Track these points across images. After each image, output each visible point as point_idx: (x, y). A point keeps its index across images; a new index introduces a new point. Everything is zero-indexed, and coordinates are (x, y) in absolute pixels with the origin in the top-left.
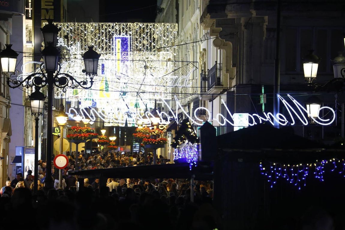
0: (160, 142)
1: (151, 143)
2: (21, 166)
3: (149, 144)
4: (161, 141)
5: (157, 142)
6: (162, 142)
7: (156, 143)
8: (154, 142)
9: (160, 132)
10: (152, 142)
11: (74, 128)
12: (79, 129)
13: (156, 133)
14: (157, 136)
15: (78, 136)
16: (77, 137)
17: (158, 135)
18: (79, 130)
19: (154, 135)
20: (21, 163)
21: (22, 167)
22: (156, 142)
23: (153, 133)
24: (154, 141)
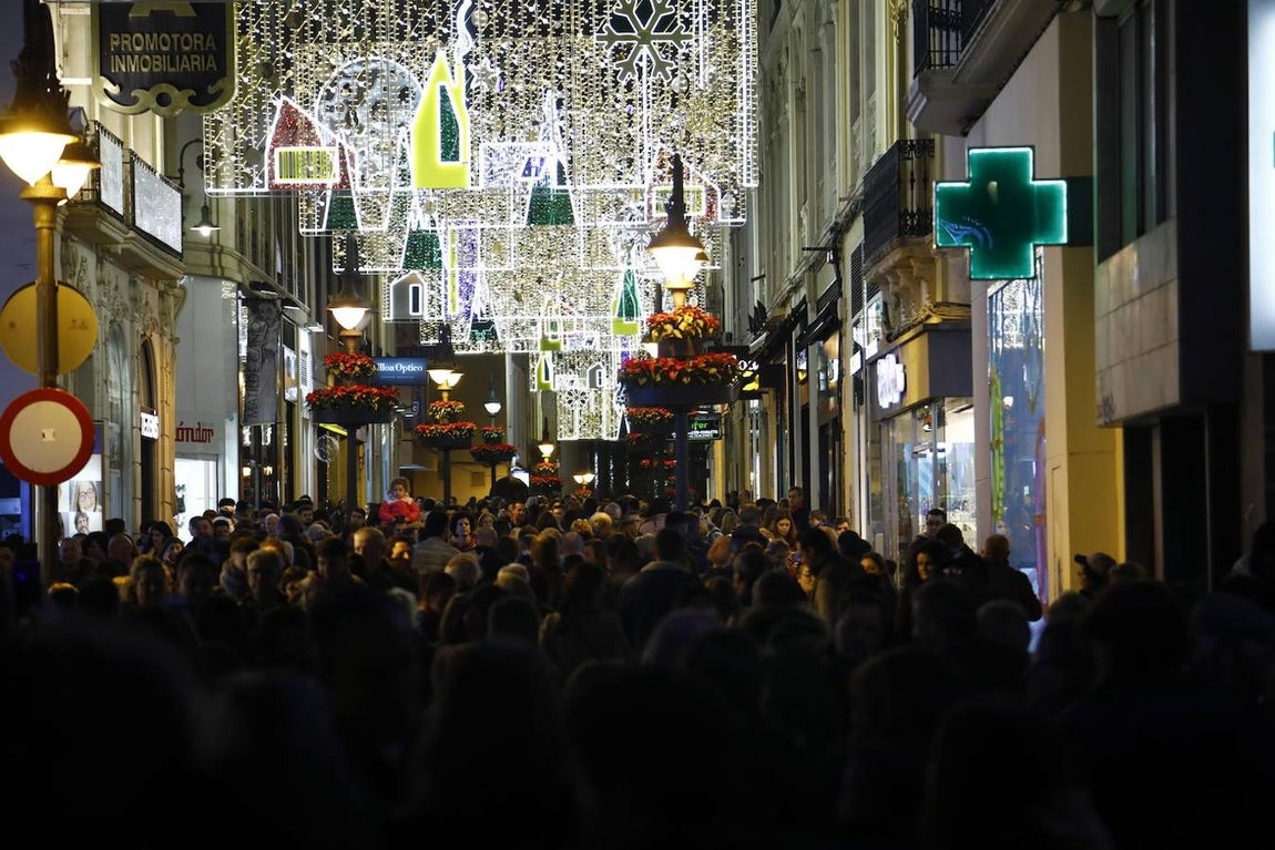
0: (706, 375)
1: (659, 379)
2: (19, 512)
3: (651, 381)
4: (712, 366)
5: (687, 374)
6: (713, 370)
7: (685, 380)
8: (673, 375)
9: (701, 323)
10: (665, 376)
11: (337, 361)
12: (355, 364)
13: (682, 327)
14: (689, 340)
15: (355, 393)
16: (349, 396)
17: (693, 338)
18: (357, 369)
19: (675, 337)
20: (18, 496)
21: (26, 518)
22: (682, 373)
23: (669, 328)
24: (672, 368)
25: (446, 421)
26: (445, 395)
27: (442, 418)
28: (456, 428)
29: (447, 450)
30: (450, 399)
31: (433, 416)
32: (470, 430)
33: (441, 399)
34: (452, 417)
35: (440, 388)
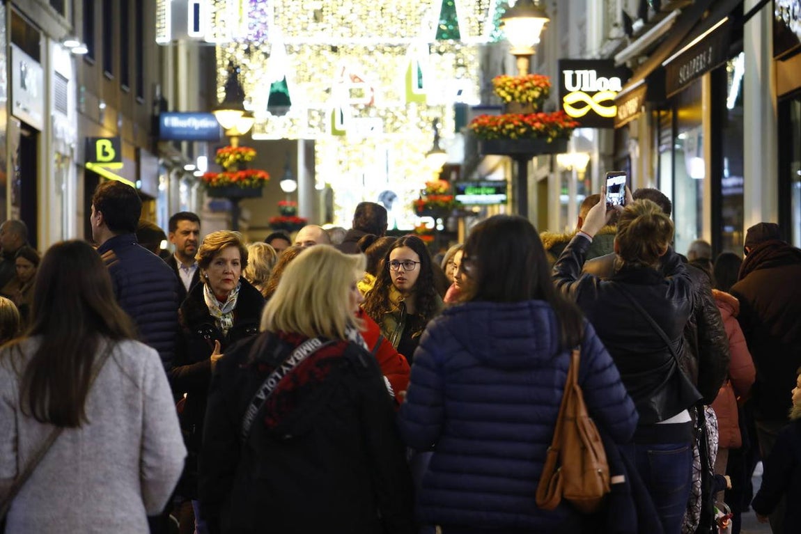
25: (235, 169)
26: (234, 142)
27: (231, 165)
28: (248, 177)
29: (235, 200)
30: (240, 145)
31: (221, 164)
32: (262, 180)
33: (229, 145)
34: (241, 164)
35: (229, 133)
